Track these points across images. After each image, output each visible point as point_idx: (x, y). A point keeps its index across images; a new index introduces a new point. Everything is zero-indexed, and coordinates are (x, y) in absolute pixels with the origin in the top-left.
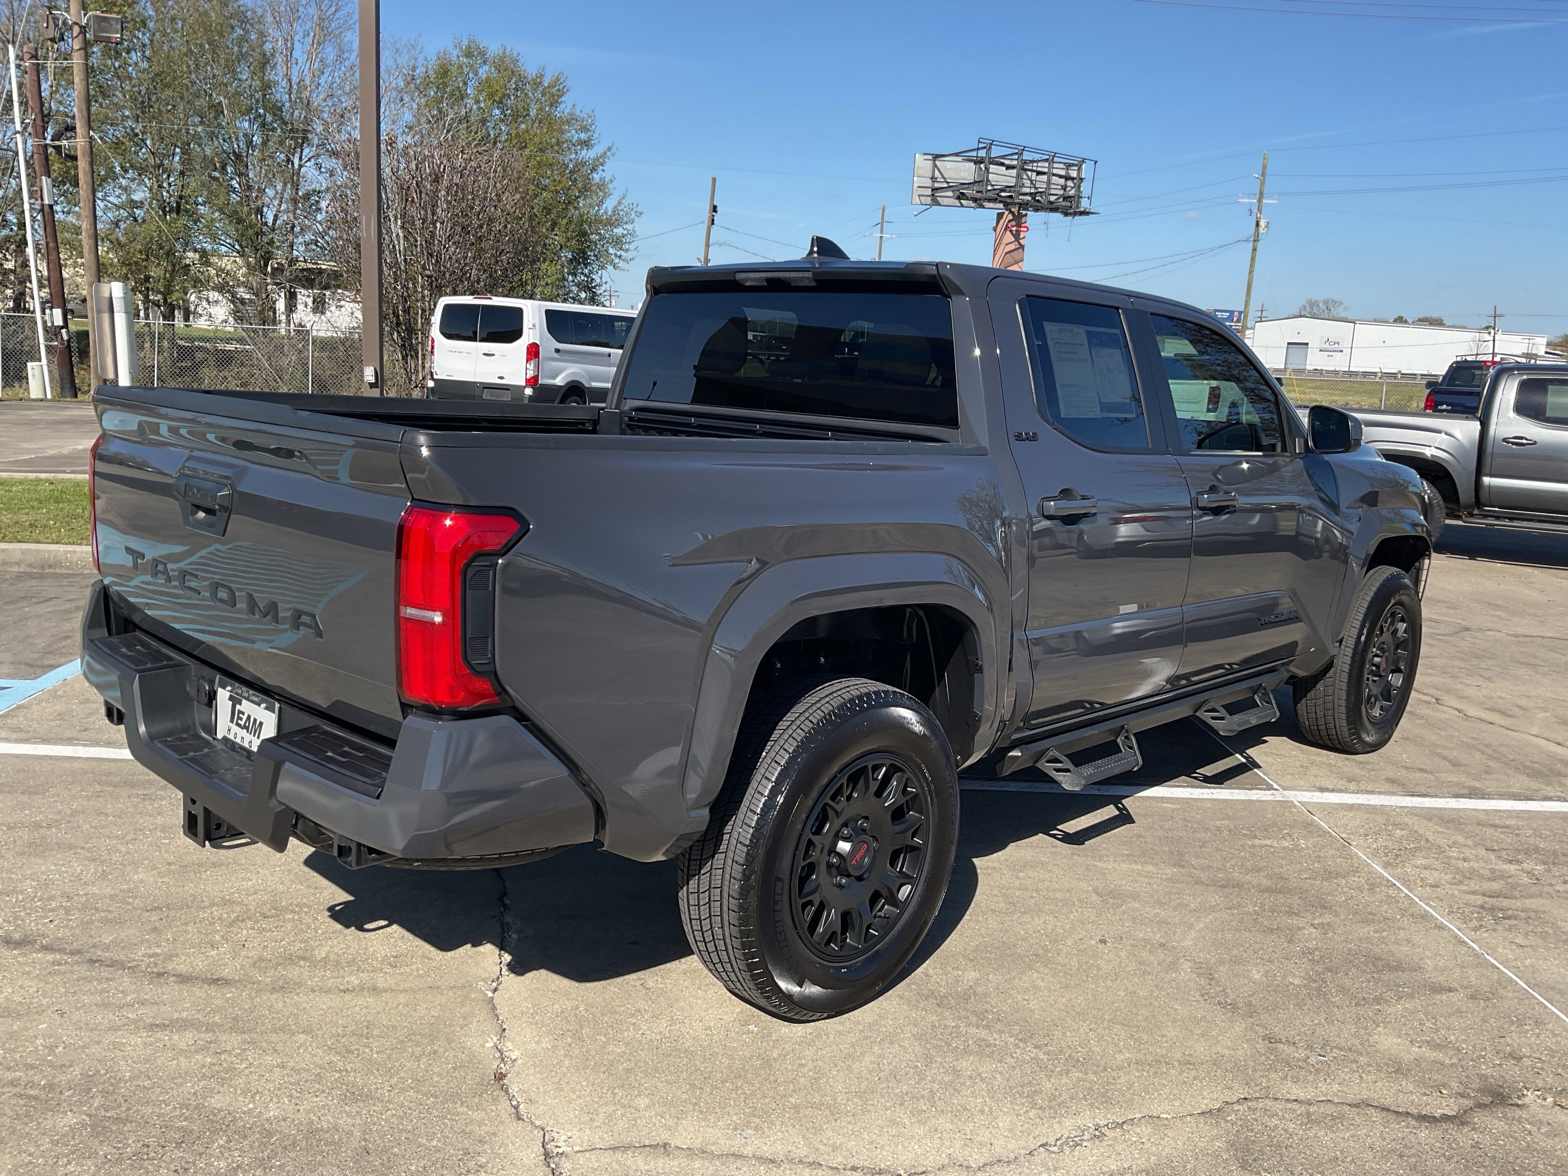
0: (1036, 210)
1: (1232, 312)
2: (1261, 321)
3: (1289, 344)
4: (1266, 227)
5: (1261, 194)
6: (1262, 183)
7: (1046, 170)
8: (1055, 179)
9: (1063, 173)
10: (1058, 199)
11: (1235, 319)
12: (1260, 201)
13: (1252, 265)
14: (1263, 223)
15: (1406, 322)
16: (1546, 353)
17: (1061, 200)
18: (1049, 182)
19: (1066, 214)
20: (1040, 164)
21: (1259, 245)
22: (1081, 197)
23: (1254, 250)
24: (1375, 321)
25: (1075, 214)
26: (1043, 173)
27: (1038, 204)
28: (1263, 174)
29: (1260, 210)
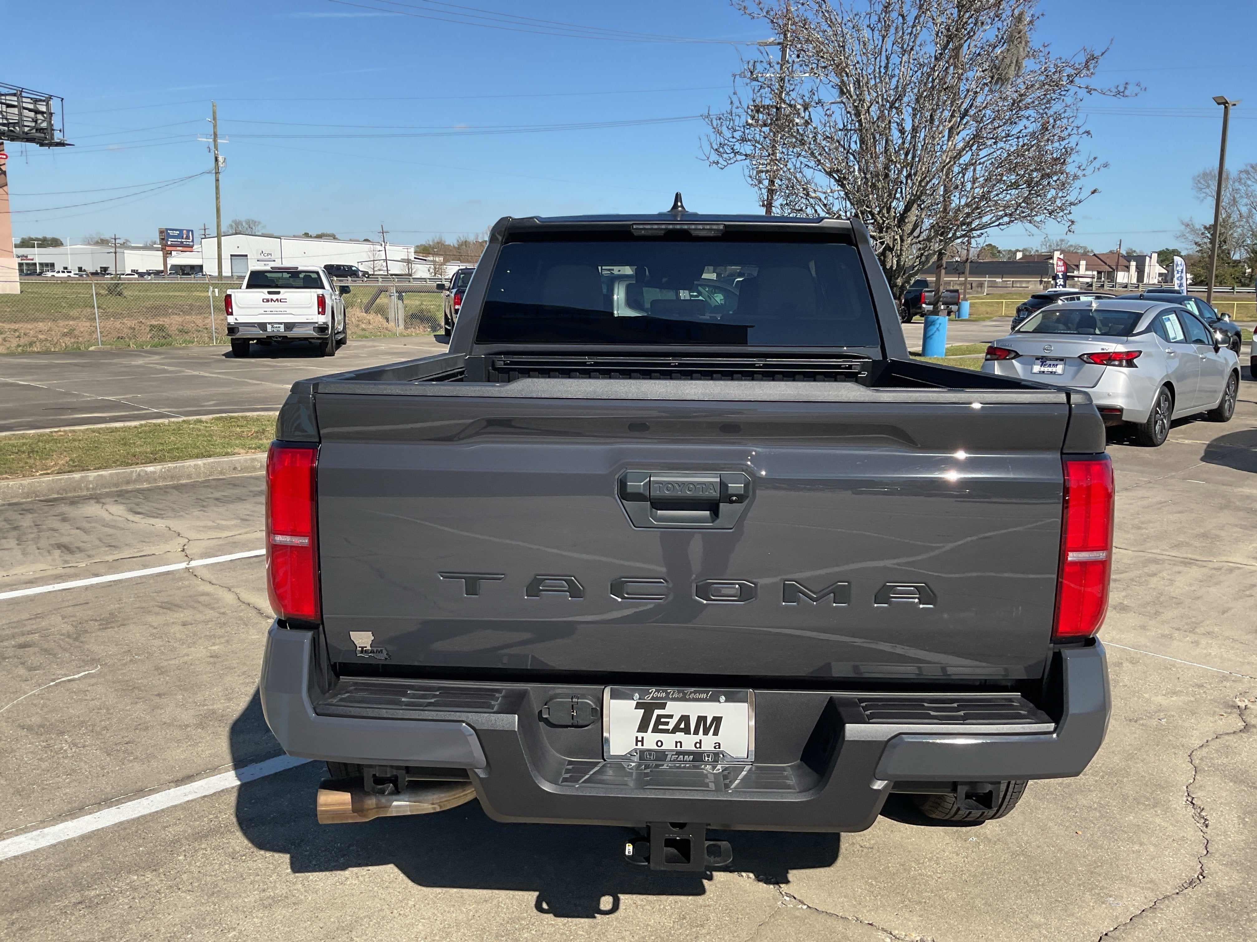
0: (12, 140)
1: (181, 231)
2: (205, 238)
3: (231, 255)
4: (224, 162)
5: (215, 135)
6: (215, 127)
7: (16, 103)
8: (26, 112)
9: (31, 106)
10: (30, 130)
11: (185, 236)
12: (215, 141)
13: (217, 193)
14: (220, 159)
15: (311, 237)
16: (415, 258)
17: (34, 131)
18: (20, 114)
19: (42, 145)
20: (8, 98)
21: (221, 177)
22: (53, 130)
23: (217, 180)
24: (294, 236)
25: (51, 144)
26: (14, 106)
27: (12, 134)
28: (214, 119)
29: (216, 147)
